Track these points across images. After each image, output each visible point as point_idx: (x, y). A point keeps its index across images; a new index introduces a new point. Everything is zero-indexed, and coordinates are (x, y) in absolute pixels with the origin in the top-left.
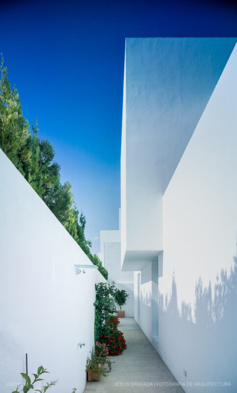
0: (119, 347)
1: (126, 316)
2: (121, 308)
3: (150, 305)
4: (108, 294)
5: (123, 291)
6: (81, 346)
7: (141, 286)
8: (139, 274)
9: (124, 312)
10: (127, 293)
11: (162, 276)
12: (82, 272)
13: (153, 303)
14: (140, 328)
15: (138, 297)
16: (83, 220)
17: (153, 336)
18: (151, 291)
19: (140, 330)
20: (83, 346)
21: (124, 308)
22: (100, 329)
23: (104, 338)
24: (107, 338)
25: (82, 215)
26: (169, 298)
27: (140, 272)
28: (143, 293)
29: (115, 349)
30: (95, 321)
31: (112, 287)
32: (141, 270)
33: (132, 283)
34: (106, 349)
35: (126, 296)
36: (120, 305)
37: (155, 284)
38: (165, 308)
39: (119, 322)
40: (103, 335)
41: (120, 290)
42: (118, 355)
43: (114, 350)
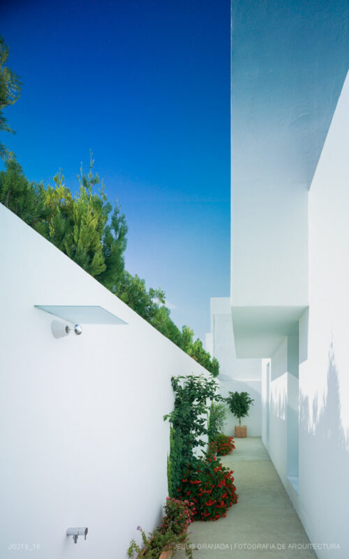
0: (218, 503)
1: (248, 434)
2: (240, 422)
3: (284, 418)
4: (205, 397)
5: (244, 394)
6: (76, 537)
7: (272, 384)
8: (268, 365)
9: (245, 429)
10: (251, 396)
11: (306, 358)
12: (72, 332)
13: (291, 412)
14: (269, 457)
15: (268, 403)
16: (120, 224)
17: (289, 478)
18: (286, 391)
19: (270, 461)
20: (81, 538)
21: (246, 421)
22: (183, 466)
23: (191, 486)
24: (196, 485)
25: (116, 213)
26: (321, 404)
27: (269, 360)
28: (274, 396)
29: (212, 506)
30: (171, 452)
31: (210, 384)
32: (271, 356)
33: (259, 380)
34: (187, 513)
35: (250, 402)
36: (239, 417)
37: (294, 378)
38: (312, 425)
39: (233, 447)
40: (189, 478)
41: (239, 392)
42: (217, 519)
43: (209, 510)
